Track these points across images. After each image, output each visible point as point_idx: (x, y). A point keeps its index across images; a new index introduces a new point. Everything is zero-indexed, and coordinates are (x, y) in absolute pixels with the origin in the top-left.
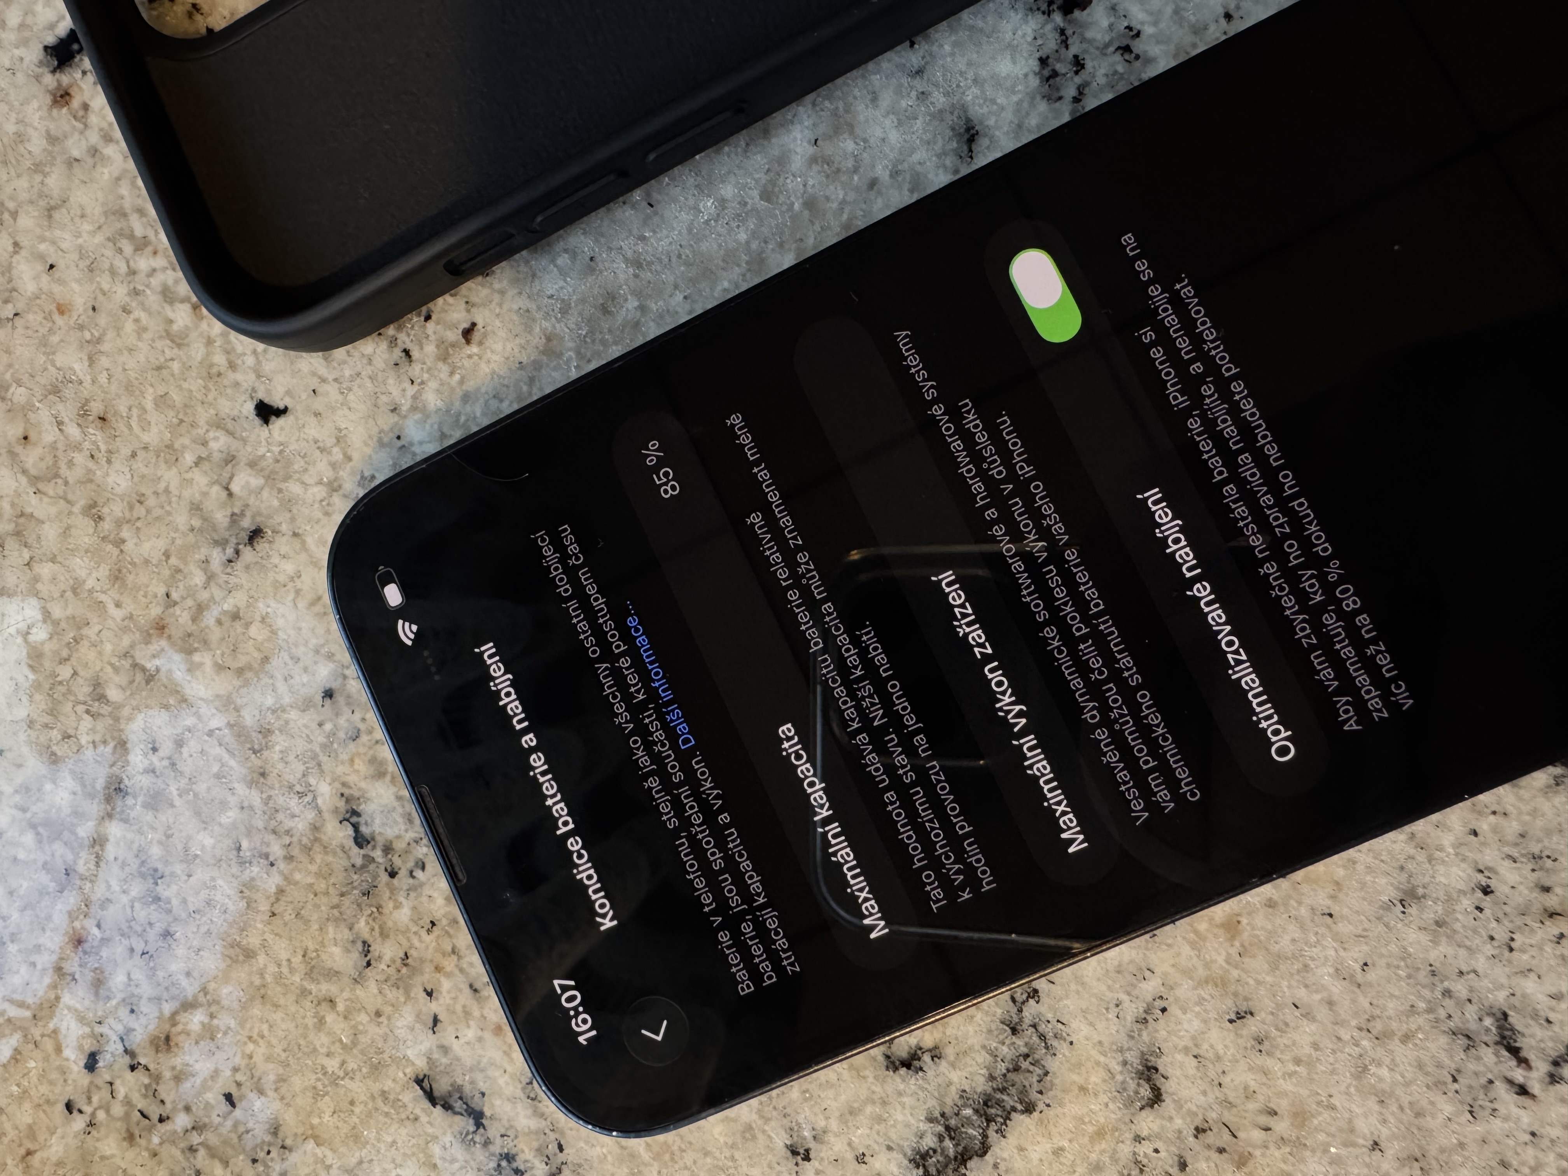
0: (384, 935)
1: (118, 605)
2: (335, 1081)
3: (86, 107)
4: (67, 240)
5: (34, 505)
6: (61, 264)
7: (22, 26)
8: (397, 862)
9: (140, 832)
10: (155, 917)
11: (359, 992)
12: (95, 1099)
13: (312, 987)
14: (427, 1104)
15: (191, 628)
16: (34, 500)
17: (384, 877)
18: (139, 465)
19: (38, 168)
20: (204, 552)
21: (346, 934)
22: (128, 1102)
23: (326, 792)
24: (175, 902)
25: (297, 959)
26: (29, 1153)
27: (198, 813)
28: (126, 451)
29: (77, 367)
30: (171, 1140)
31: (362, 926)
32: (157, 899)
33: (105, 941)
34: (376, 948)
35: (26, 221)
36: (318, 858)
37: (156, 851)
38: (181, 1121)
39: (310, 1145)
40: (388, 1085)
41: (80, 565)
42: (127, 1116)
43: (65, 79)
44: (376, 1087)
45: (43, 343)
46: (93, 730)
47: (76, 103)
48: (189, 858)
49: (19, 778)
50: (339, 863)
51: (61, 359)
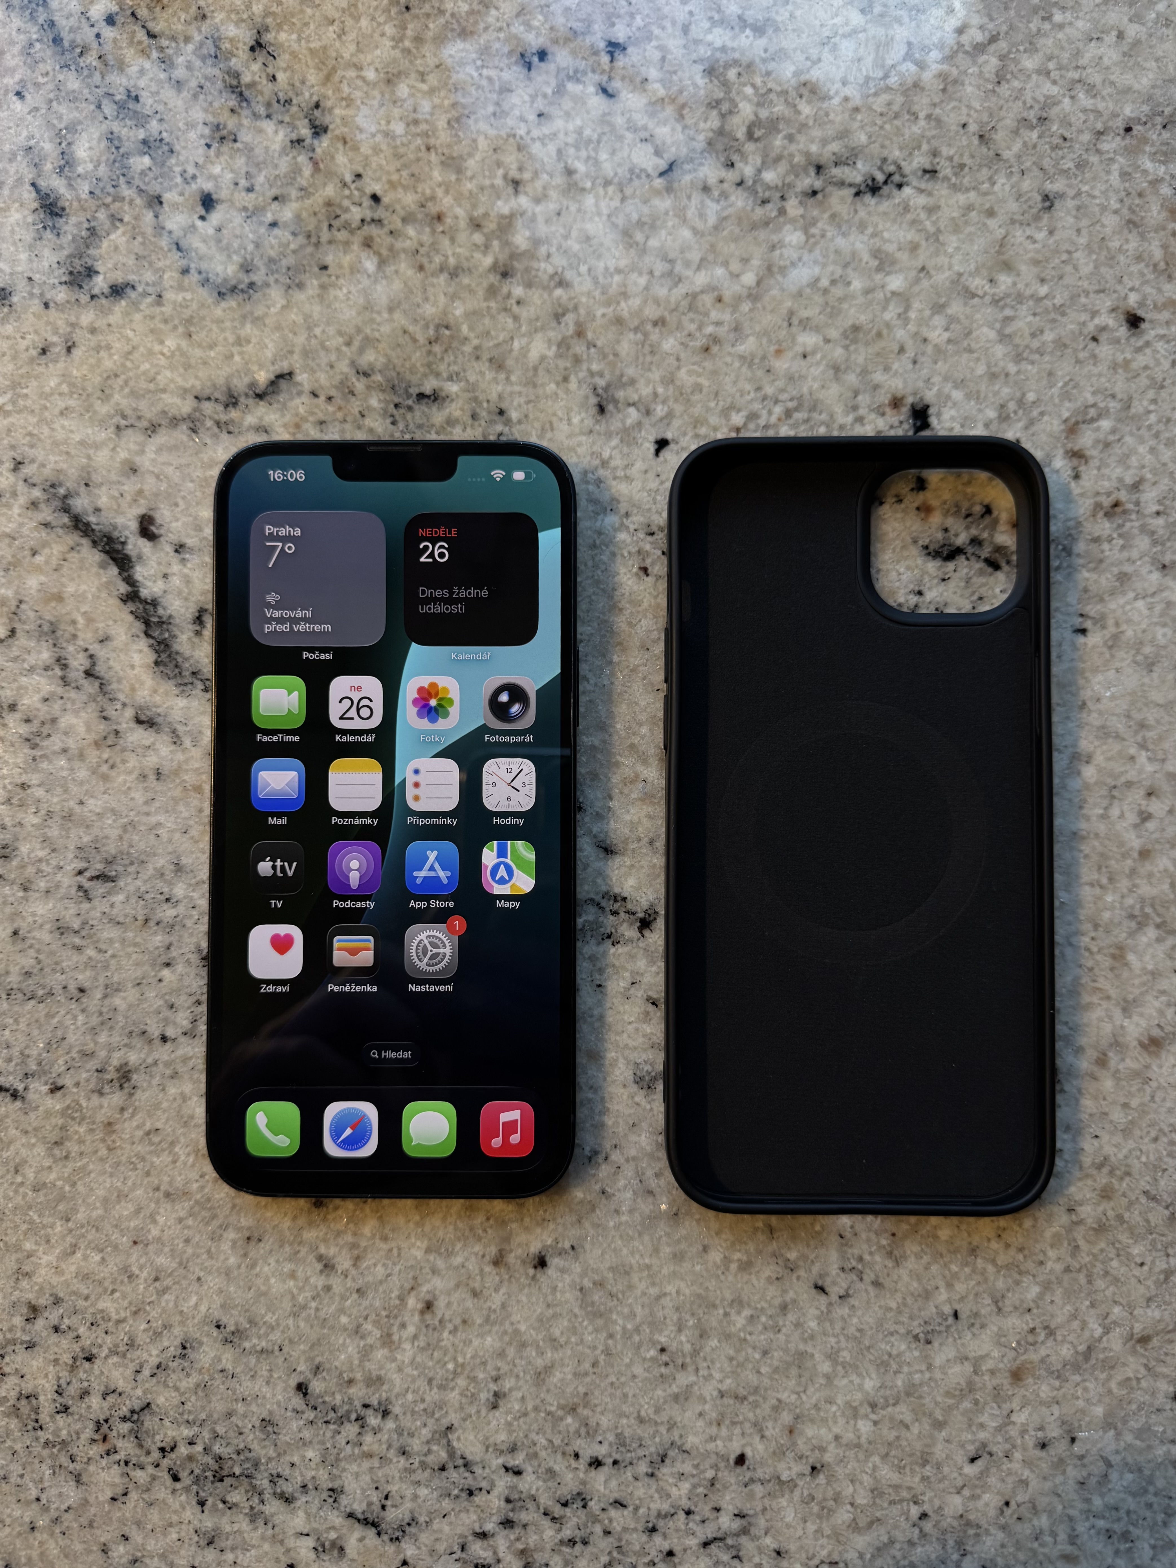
0: (369, 387)
1: (604, 315)
2: (309, 329)
3: (883, 414)
4: (816, 371)
5: (681, 290)
6: (803, 363)
7: (948, 397)
8: (402, 411)
9: (481, 276)
10: (433, 266)
11: (347, 362)
12: (356, 193)
13: (359, 338)
14: (278, 372)
15: (571, 352)
16: (684, 291)
17: (397, 400)
18: (672, 360)
19: (864, 372)
20: (608, 377)
21: (379, 366)
22: (347, 210)
23: (453, 388)
24: (435, 280)
25: (377, 335)
26: (345, 143)
27: (474, 313)
28: (683, 356)
29: (742, 348)
30: (318, 228)
31: (378, 378)
32: (441, 270)
33: (433, 231)
34: (364, 380)
35: (838, 353)
36: (422, 370)
37: (466, 281)
38: (325, 236)
39: (284, 302)
40: (296, 357)
41: (636, 302)
42: (340, 206)
43: (905, 410)
44: (297, 350)
45: (766, 333)
46: (545, 271)
47: (888, 410)
48: (454, 297)
49: (540, 219)
50: (414, 379)
51: (752, 339)
